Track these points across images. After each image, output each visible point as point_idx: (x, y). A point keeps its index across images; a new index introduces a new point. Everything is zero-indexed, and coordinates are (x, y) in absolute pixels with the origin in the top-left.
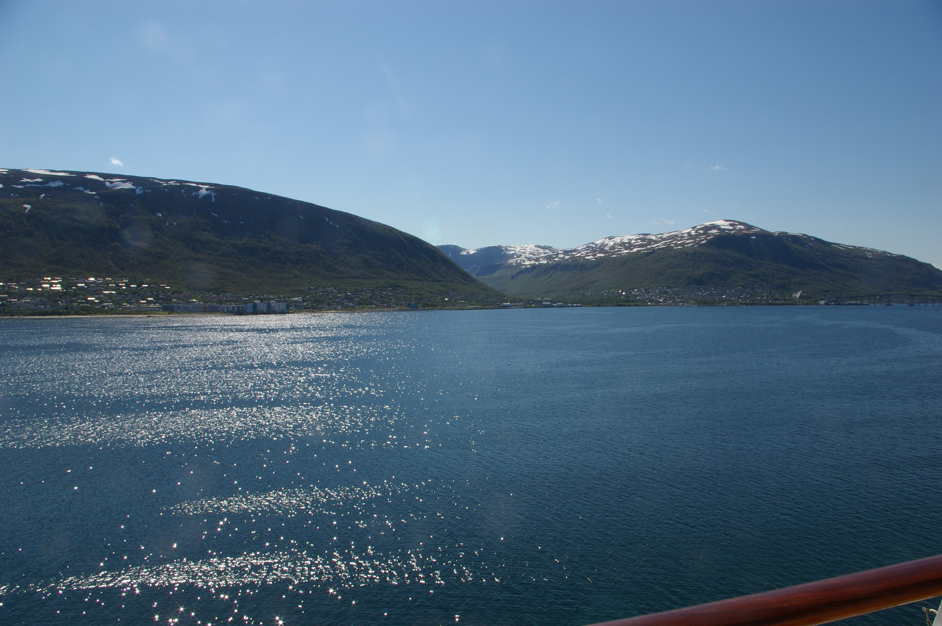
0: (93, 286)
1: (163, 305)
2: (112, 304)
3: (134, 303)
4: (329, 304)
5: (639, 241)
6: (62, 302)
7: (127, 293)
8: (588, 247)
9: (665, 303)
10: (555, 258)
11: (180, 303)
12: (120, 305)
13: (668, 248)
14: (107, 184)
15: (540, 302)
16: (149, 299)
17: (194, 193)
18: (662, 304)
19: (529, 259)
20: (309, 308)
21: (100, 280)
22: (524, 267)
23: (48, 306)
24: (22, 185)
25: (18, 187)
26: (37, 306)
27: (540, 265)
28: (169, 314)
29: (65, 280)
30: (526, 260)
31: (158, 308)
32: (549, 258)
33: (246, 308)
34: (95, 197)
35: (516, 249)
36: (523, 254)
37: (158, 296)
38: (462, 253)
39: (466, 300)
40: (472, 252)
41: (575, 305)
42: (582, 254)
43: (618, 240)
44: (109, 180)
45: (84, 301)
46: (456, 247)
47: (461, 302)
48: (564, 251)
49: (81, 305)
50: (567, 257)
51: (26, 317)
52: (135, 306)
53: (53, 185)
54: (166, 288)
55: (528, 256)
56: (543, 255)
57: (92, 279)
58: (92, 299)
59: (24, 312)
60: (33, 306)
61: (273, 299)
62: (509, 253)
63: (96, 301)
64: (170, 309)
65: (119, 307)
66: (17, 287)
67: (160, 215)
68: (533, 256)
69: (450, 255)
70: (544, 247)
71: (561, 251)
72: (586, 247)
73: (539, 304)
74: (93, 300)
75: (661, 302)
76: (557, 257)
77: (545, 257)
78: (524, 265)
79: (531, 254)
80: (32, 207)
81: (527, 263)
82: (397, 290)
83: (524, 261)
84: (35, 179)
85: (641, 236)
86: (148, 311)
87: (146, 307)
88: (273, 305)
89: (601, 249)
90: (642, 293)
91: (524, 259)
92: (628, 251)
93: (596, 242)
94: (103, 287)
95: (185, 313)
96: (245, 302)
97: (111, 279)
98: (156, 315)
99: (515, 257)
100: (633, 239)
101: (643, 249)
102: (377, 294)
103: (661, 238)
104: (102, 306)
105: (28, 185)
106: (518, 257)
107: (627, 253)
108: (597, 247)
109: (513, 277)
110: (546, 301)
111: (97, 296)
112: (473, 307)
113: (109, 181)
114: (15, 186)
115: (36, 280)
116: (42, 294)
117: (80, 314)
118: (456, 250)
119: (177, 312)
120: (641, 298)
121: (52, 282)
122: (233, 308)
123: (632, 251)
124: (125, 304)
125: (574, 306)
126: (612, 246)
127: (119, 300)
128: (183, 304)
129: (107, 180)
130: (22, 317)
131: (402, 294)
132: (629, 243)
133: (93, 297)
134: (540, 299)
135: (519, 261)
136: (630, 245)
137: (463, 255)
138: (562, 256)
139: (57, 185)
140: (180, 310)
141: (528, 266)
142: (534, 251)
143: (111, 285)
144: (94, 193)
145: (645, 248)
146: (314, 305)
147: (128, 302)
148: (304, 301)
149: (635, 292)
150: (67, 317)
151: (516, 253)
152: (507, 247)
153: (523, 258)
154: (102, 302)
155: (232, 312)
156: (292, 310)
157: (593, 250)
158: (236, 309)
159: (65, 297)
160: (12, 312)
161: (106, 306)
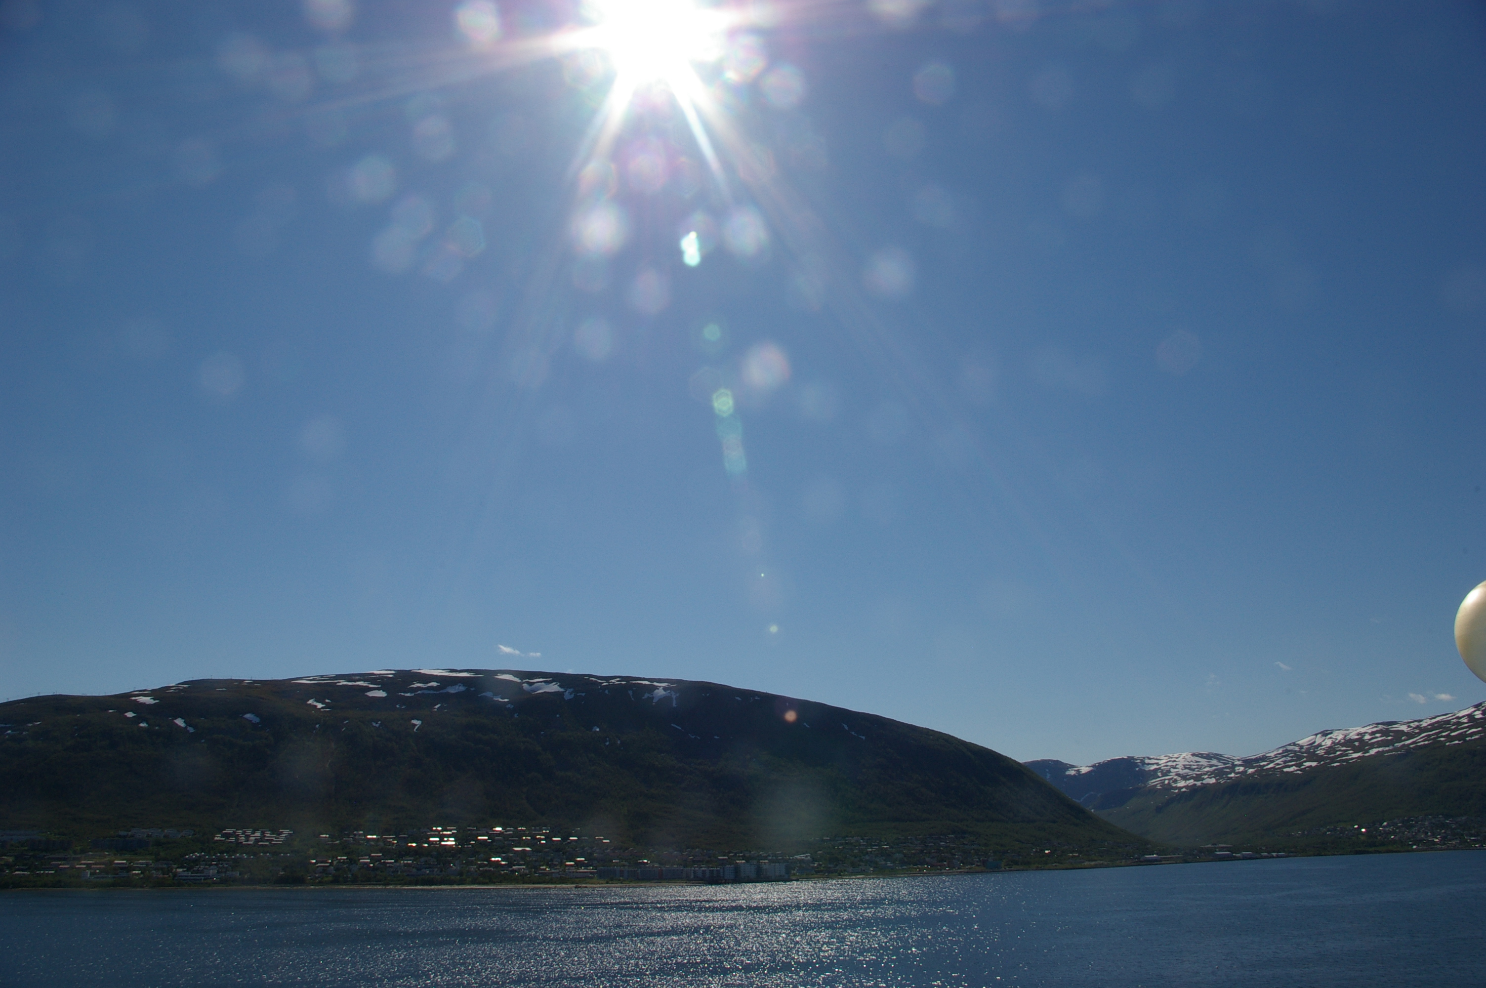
0: (500, 840)
1: (598, 868)
2: (524, 867)
3: (556, 865)
4: (853, 865)
5: (1378, 735)
6: (454, 865)
7: (547, 850)
8: (1287, 751)
9: (1444, 844)
10: (1230, 773)
11: (624, 866)
12: (537, 868)
13: (1435, 745)
14: (525, 686)
15: (1211, 851)
16: (578, 859)
17: (646, 695)
18: (1438, 846)
19: (1184, 778)
20: (821, 871)
21: (510, 831)
22: (1177, 791)
23: (436, 870)
24: (411, 693)
25: (406, 695)
26: (420, 870)
27: (1205, 787)
28: (607, 883)
29: (461, 831)
30: (1180, 779)
31: (591, 873)
32: (1218, 773)
33: (724, 872)
34: (507, 706)
35: (1160, 762)
36: (1172, 770)
37: (591, 854)
38: (1067, 773)
39: (1080, 853)
40: (1084, 770)
41: (1274, 854)
42: (1278, 764)
43: (1339, 736)
44: (527, 680)
45: (486, 863)
46: (1057, 763)
47: (1073, 857)
48: (1244, 761)
49: (481, 869)
50: (1250, 771)
51: (404, 887)
52: (557, 871)
53: (452, 690)
54: (604, 841)
55: (1181, 772)
56: (1207, 769)
57: (499, 829)
58: (497, 859)
59: (402, 880)
60: (414, 870)
61: (765, 858)
62: (1147, 768)
63: (503, 863)
64: (609, 875)
65: (535, 873)
66: (395, 842)
67: (598, 730)
68: (1191, 772)
69: (1048, 776)
70: (1208, 755)
71: (1239, 760)
72: (1284, 752)
73: (1209, 855)
74: (498, 861)
75: (1436, 843)
76: (1234, 771)
77: (1212, 773)
78: (1176, 788)
79: (1186, 768)
80: (422, 723)
81: (1182, 784)
82: (963, 838)
83: (1175, 781)
84: (430, 682)
85: (1380, 727)
86: (576, 878)
87: (573, 872)
88: (765, 867)
89: (1311, 752)
90: (1398, 828)
91: (1175, 777)
92: (1359, 754)
93: (1300, 742)
94: (513, 841)
95: (631, 882)
96: (723, 863)
97: (525, 829)
98: (588, 885)
99: (1159, 774)
100: (1366, 733)
101: (1387, 748)
102: (931, 846)
103: (1417, 727)
104: (511, 871)
105: (419, 692)
106: (1164, 774)
107: (1359, 757)
108: (1303, 750)
109: (1159, 810)
110: (1222, 849)
111: (504, 855)
112: (1093, 863)
113: (528, 683)
114: (402, 694)
115: (422, 830)
116: (428, 853)
117: (479, 883)
118: (1058, 767)
119: (620, 880)
120: (1397, 838)
121: (443, 834)
122: (704, 872)
123: (1367, 755)
124: (544, 867)
125: (1273, 857)
126: (1329, 747)
127: (536, 861)
128: (629, 866)
129: (524, 681)
130: (398, 887)
131: (972, 845)
132: (1360, 740)
133: (499, 857)
134: (1210, 846)
135: (1166, 782)
136: (1360, 744)
137: (1070, 775)
138: (1242, 769)
139: (456, 691)
140: (622, 876)
141: (1184, 790)
142: (1192, 763)
143: (524, 838)
144: (506, 700)
145: (1391, 747)
146: (829, 866)
147: (548, 865)
148: (814, 860)
149: (1385, 827)
150: (461, 887)
151: (1160, 768)
152: (1144, 758)
153: (1172, 775)
154: (510, 865)
155: (702, 880)
156: (794, 874)
157: (1297, 755)
158: (708, 875)
159: (459, 857)
160: (385, 880)
161: (516, 871)
